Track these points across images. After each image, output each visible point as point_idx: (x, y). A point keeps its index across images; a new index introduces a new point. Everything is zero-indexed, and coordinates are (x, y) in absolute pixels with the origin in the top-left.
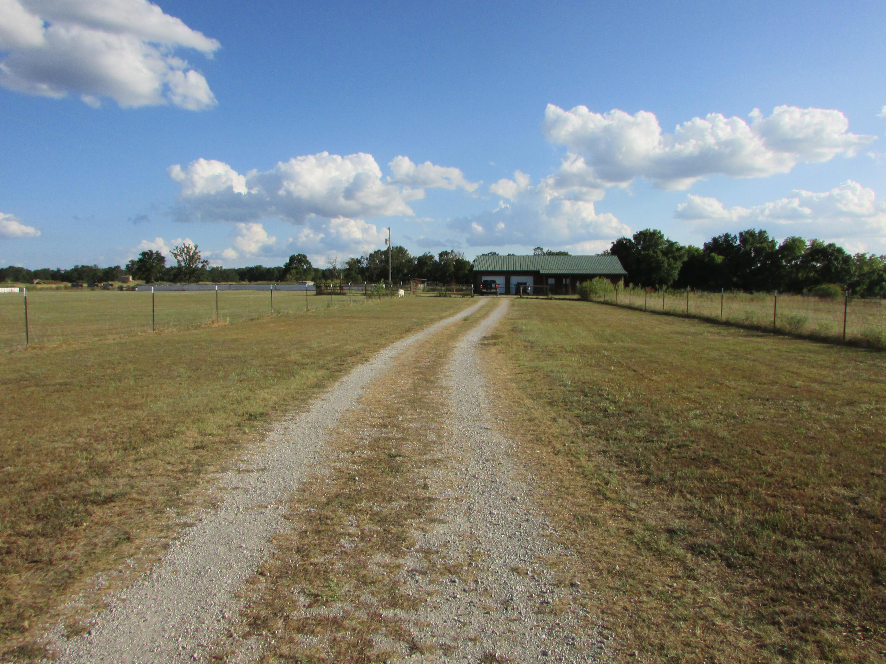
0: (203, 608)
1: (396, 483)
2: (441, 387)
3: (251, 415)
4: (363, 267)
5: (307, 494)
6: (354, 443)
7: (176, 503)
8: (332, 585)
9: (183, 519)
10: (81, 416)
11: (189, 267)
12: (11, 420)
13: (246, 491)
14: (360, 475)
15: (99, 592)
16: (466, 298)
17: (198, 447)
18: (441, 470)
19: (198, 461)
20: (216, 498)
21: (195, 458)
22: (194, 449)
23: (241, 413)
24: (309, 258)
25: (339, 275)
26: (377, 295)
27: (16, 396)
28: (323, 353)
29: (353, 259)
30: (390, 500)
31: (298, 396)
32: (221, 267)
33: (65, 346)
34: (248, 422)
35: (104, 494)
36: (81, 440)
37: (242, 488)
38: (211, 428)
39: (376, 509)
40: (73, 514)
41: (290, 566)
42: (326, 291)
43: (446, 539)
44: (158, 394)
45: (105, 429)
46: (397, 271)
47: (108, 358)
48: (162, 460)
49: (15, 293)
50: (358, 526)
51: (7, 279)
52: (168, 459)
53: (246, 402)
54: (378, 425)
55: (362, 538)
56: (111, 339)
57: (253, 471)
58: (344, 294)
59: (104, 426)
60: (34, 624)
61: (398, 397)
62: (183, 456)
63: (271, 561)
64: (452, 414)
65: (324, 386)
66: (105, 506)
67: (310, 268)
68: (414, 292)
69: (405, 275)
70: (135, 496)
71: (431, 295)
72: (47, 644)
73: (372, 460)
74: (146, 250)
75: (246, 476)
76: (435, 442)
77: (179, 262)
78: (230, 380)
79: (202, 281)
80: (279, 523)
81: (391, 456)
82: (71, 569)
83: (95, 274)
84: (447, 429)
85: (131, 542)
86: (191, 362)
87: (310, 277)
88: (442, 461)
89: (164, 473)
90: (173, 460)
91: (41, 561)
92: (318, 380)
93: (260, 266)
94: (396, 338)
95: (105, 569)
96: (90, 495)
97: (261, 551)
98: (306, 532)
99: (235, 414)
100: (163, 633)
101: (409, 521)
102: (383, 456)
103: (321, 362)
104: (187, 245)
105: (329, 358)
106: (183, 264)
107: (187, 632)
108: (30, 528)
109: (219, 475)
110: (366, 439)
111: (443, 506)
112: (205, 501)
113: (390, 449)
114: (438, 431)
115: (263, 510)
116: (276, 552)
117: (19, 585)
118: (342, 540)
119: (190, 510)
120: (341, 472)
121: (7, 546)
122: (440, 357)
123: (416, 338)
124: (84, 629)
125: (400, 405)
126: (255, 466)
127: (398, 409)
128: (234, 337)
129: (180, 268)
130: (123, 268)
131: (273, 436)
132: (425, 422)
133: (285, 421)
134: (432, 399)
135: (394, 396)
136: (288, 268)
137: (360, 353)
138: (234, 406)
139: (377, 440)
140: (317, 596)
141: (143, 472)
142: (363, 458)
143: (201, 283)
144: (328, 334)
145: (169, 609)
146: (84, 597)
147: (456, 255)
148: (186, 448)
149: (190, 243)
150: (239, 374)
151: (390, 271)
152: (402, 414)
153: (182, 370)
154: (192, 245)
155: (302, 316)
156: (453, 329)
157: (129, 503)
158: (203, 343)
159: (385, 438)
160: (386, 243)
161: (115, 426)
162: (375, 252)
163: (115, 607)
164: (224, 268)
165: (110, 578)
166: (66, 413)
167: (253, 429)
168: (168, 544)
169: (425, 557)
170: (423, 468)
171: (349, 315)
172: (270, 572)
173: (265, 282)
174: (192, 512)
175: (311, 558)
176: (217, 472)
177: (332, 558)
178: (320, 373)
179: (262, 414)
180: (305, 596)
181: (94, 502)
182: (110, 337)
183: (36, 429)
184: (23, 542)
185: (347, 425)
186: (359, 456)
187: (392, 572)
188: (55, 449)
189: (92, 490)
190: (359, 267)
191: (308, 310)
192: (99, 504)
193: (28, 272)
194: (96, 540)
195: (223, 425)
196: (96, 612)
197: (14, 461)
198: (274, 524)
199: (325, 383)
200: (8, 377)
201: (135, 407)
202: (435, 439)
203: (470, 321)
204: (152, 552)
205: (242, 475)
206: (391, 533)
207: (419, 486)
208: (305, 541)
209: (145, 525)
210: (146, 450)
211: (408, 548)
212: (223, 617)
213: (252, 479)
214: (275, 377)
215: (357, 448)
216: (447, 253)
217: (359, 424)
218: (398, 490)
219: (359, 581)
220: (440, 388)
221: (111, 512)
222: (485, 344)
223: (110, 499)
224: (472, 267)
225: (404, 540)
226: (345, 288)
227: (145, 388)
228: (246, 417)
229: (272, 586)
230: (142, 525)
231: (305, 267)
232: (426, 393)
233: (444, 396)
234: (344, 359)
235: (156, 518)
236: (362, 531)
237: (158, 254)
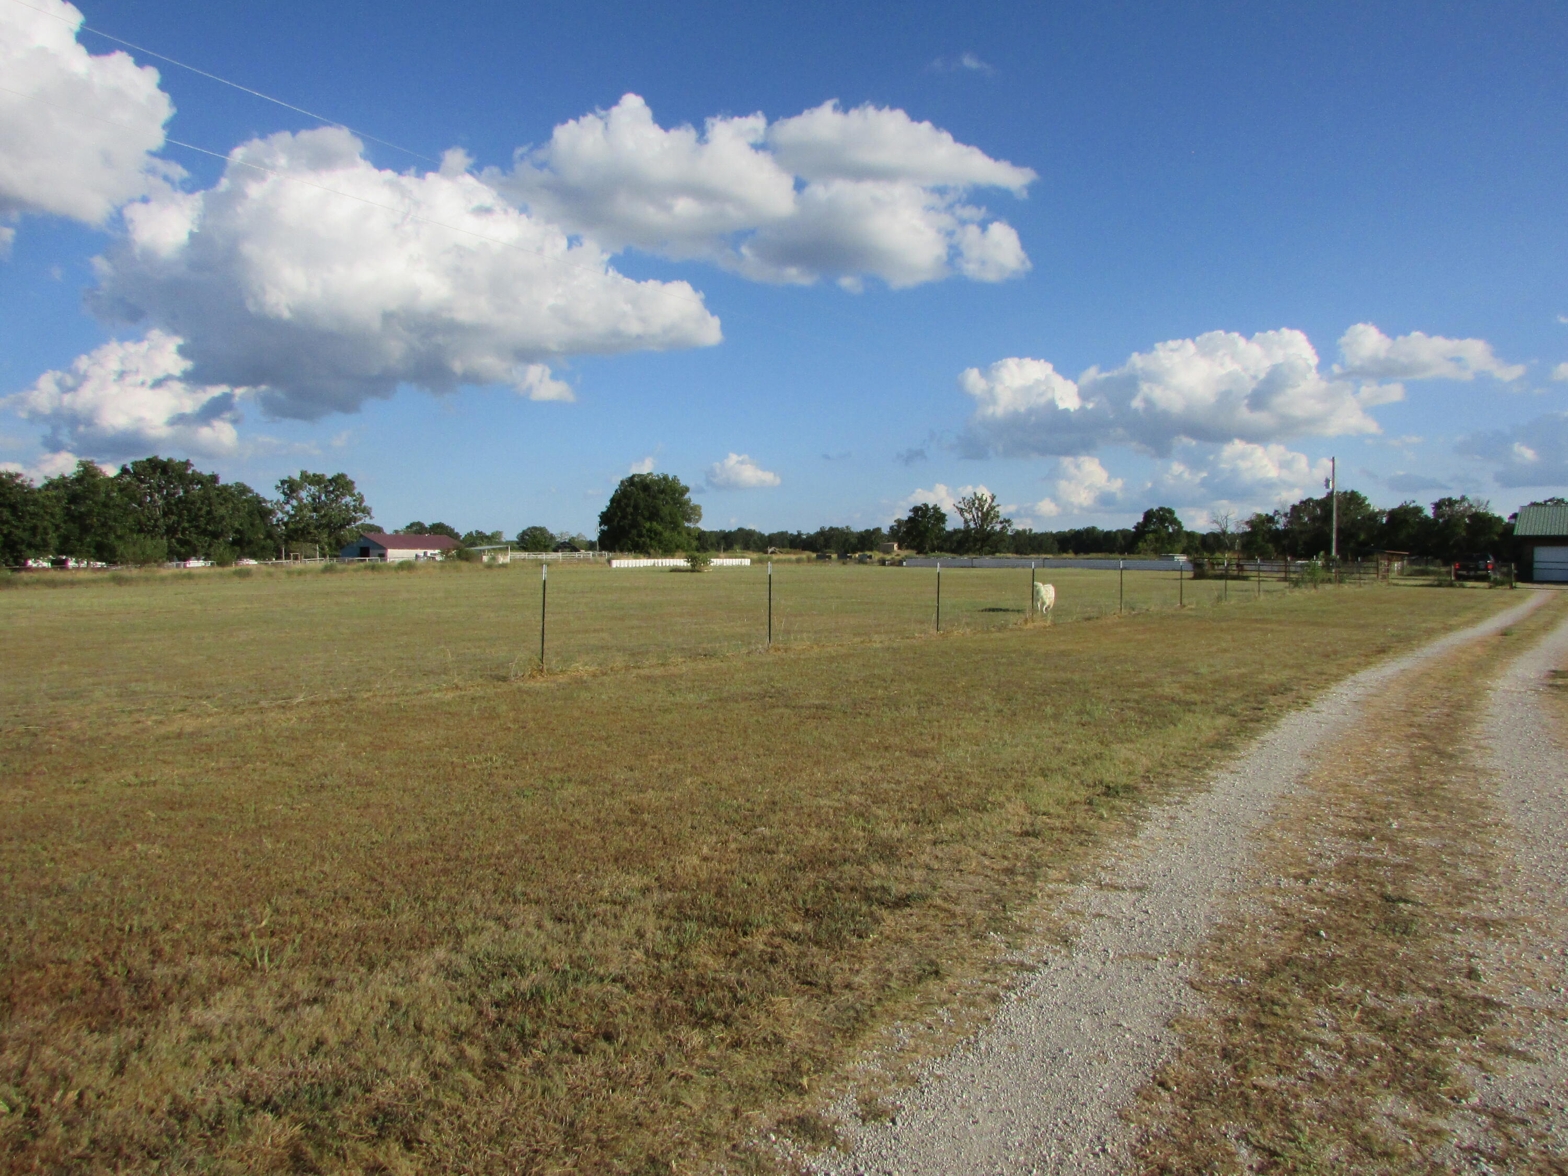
0: (1065, 1123)
1: (1405, 955)
2: (1474, 770)
3: (1108, 787)
4: (1277, 529)
5: (1227, 947)
6: (1306, 863)
7: (1003, 925)
8: (1302, 1140)
9: (1017, 956)
10: (850, 760)
11: (980, 529)
12: (758, 756)
13: (1117, 924)
14: (1328, 928)
15: (901, 1054)
16: (1499, 590)
17: (1027, 834)
18: (1502, 944)
19: (1029, 857)
20: (1067, 928)
21: (1025, 851)
22: (1021, 835)
23: (1090, 782)
24: (1177, 515)
25: (1233, 544)
26: (1311, 581)
27: (760, 719)
28: (1223, 684)
29: (1259, 516)
30: (1399, 989)
31: (1185, 760)
32: (1030, 530)
33: (816, 649)
34: (1103, 798)
35: (894, 891)
36: (854, 798)
37: (1109, 917)
38: (1044, 802)
39: (1370, 1001)
40: (853, 916)
41: (1215, 1083)
42: (1211, 572)
43: (1539, 1096)
44: (954, 734)
45: (885, 785)
46: (1345, 536)
47: (876, 671)
48: (974, 848)
49: (745, 567)
50: (1338, 1030)
51: (736, 547)
52: (982, 846)
53: (1097, 763)
54: (1348, 833)
55: (1349, 1056)
56: (878, 642)
57: (1123, 889)
58: (1245, 578)
59: (883, 779)
60: (814, 1084)
61: (1382, 780)
62: (1006, 845)
63: (1176, 1063)
64: (1507, 827)
65: (1231, 747)
66: (898, 912)
67: (1179, 530)
68: (1384, 577)
69: (1364, 544)
70: (939, 902)
71: (1421, 582)
72: (835, 1123)
73: (1347, 902)
74: (919, 505)
75: (1112, 895)
76: (1478, 883)
77: (966, 522)
78: (1066, 721)
79: (1000, 552)
80: (1183, 994)
81: (1387, 898)
82: (858, 1006)
83: (847, 540)
84: (1502, 859)
85: (942, 979)
86: (999, 686)
87: (1179, 546)
88: (1501, 924)
89: (979, 869)
90: (991, 850)
91: (816, 985)
92: (1219, 734)
93: (1094, 528)
94: (1359, 664)
95: (905, 1018)
96: (875, 890)
97: (1157, 1041)
98: (1235, 1021)
99: (1082, 783)
100: (1005, 1152)
101: (1446, 1040)
102: (1369, 897)
103: (1220, 702)
104: (979, 495)
105: (1234, 696)
106: (972, 525)
107: (1045, 1162)
108: (797, 927)
109: (1067, 888)
110: (1329, 858)
111: (1520, 1024)
112: (1048, 929)
113: (1382, 885)
114: (1481, 860)
115: (1150, 963)
116: (1183, 1048)
117: (790, 1015)
118: (1309, 1052)
119: (1027, 941)
120: (1287, 915)
121: (770, 950)
122: (1459, 707)
123: (1401, 666)
124: (885, 1112)
125: (1390, 798)
126: (1126, 879)
127: (1387, 806)
128: (1063, 647)
129: (967, 531)
130: (885, 530)
131: (1149, 829)
132: (1449, 838)
133: (1169, 804)
134: (1457, 792)
135: (1372, 778)
136: (1142, 529)
137: (1292, 690)
138: (1079, 768)
139: (1352, 862)
140: (1273, 1153)
141: (947, 864)
142: (1327, 895)
143: (998, 555)
144: (1225, 651)
145: (1010, 1111)
146: (880, 1057)
147: (1471, 506)
148: (1008, 831)
149: (984, 492)
150: (1080, 713)
151: (1334, 536)
152: (1398, 816)
153: (987, 698)
154: (987, 495)
155: (1173, 616)
156: (1478, 650)
157: (932, 912)
158: (1014, 655)
159: (1368, 861)
160: (1327, 486)
161: (898, 783)
162: (1302, 502)
163: (927, 1086)
164: (1036, 530)
165: (914, 1034)
166: (828, 753)
167: (1115, 813)
168: (998, 995)
169: (1497, 1127)
170: (1459, 933)
171: (1259, 617)
172: (1177, 1085)
173: (1100, 555)
174: (1030, 945)
175: (1252, 1074)
176: (1063, 880)
177: (1295, 1085)
178: (1222, 721)
179: (1127, 788)
180: (1250, 1147)
181: (881, 903)
182: (876, 637)
183: (792, 774)
184: (790, 948)
185: (1287, 825)
186: (1320, 890)
187: (1424, 1142)
188: (819, 808)
189: (877, 882)
190: (1270, 529)
191: (1183, 606)
192: (889, 907)
193: (761, 536)
194: (889, 966)
195: (1063, 799)
196: (899, 1086)
197: (768, 819)
198: (1172, 992)
199: (1232, 740)
200: (748, 690)
201: (924, 753)
202: (1477, 876)
203: (1515, 636)
204: (973, 1004)
205: (1105, 892)
206: (1411, 1059)
207: (1458, 970)
208: (1236, 1039)
209: (959, 954)
210: (949, 826)
211: (1452, 1098)
212: (1104, 1150)
213: (1123, 903)
214: (1141, 723)
215: (1313, 872)
216: (1450, 502)
217: (1310, 827)
218: (1411, 970)
219: (1356, 1144)
220: (1471, 771)
221: (907, 923)
222: (1558, 687)
223: (903, 902)
224: (1509, 528)
225: (1443, 1079)
226: (1246, 567)
227: (936, 724)
228: (1100, 789)
229: (1183, 1112)
230: (955, 954)
231: (1170, 530)
232: (1441, 778)
233: (1484, 788)
234: (1260, 698)
235: (975, 946)
236: (1348, 1040)
237: (936, 509)
